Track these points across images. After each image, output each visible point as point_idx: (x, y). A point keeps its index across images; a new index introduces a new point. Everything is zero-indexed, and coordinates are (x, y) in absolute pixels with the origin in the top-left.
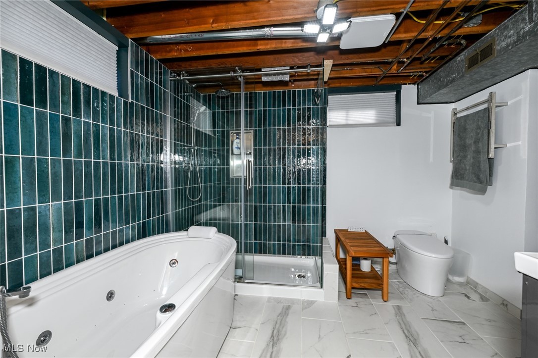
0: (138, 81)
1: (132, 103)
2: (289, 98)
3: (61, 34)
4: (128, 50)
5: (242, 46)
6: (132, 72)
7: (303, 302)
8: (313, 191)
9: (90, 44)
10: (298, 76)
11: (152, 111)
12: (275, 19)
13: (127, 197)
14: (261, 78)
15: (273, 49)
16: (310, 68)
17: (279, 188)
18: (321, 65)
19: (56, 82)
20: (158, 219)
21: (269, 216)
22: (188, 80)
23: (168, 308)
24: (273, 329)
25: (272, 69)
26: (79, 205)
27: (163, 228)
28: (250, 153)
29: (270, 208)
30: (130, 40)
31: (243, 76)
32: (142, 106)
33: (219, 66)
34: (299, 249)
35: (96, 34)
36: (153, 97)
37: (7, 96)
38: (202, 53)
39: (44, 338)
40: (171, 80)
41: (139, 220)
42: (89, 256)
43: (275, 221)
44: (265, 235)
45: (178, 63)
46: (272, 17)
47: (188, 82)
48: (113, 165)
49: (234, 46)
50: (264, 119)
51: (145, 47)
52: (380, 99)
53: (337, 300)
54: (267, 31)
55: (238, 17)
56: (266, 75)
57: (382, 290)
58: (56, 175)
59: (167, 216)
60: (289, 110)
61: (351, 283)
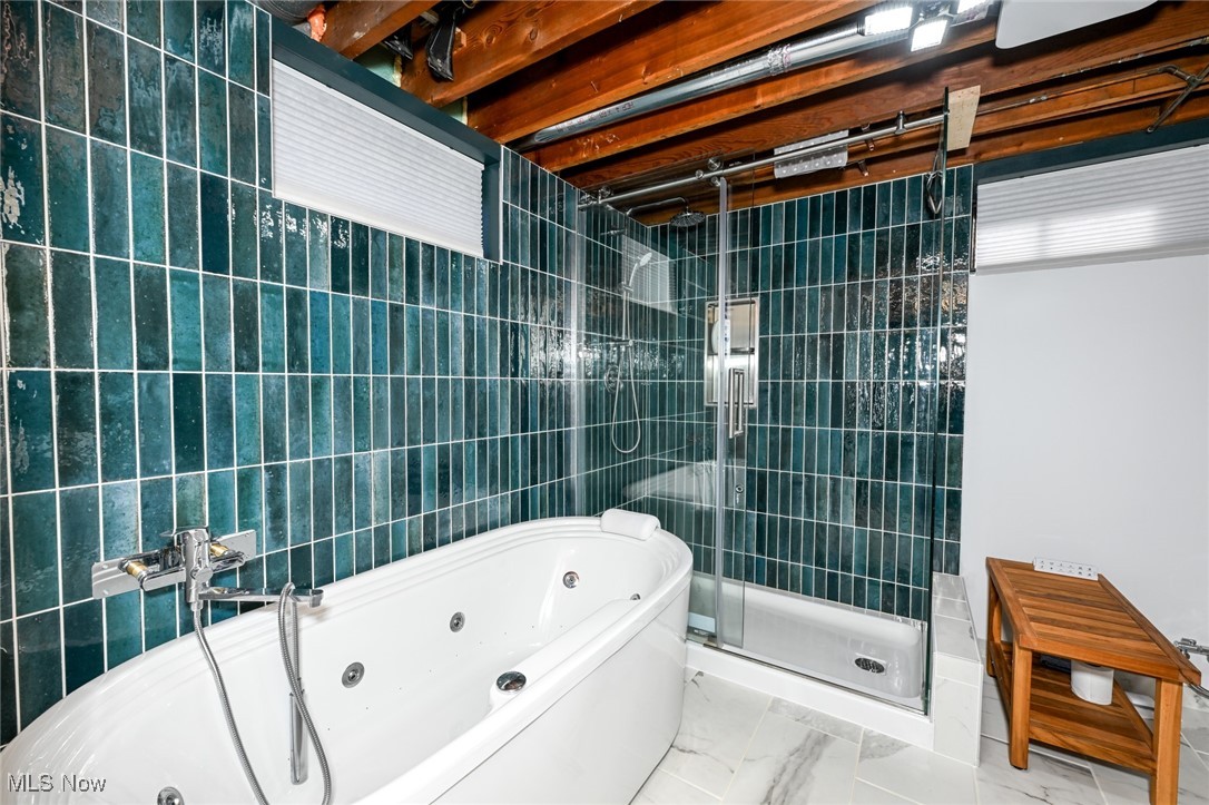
0: (516, 222)
1: (505, 266)
2: (856, 209)
3: (394, 163)
4: (499, 166)
5: (718, 108)
6: (505, 206)
7: (868, 738)
8: (919, 448)
9: (439, 170)
10: (877, 148)
11: (543, 276)
12: (789, 23)
13: (493, 443)
14: (772, 173)
15: (795, 98)
16: (904, 123)
17: (822, 434)
18: (942, 108)
19: (382, 247)
20: (552, 487)
21: (796, 499)
22: (610, 203)
23: (514, 681)
24: (772, 784)
25: (802, 145)
26: (414, 455)
27: (561, 506)
28: (752, 351)
29: (797, 483)
30: (503, 147)
31: (725, 176)
32: (523, 269)
33: (676, 163)
34: (873, 591)
35: (447, 149)
36: (545, 247)
37: (315, 282)
38: (635, 143)
39: (353, 675)
40: (582, 210)
41: (515, 486)
42: (429, 546)
43: (810, 514)
44: (784, 543)
45: (596, 172)
46: (782, 21)
47: (611, 208)
48: (470, 384)
49: (700, 113)
50: (786, 267)
51: (532, 155)
52: (1175, 170)
53: (976, 760)
54: (774, 59)
55: (702, 43)
56: (786, 163)
57: (1151, 776)
58: (379, 403)
59: (568, 481)
60: (854, 238)
61: (1029, 724)
